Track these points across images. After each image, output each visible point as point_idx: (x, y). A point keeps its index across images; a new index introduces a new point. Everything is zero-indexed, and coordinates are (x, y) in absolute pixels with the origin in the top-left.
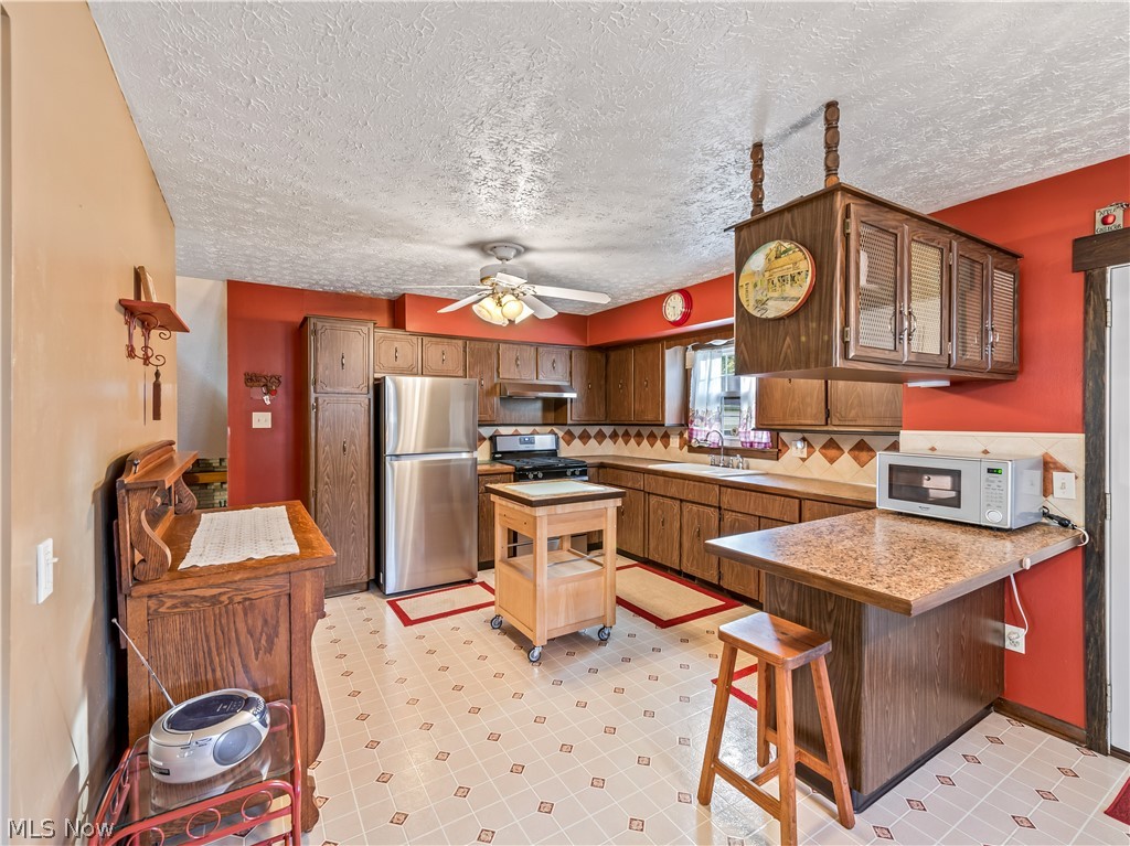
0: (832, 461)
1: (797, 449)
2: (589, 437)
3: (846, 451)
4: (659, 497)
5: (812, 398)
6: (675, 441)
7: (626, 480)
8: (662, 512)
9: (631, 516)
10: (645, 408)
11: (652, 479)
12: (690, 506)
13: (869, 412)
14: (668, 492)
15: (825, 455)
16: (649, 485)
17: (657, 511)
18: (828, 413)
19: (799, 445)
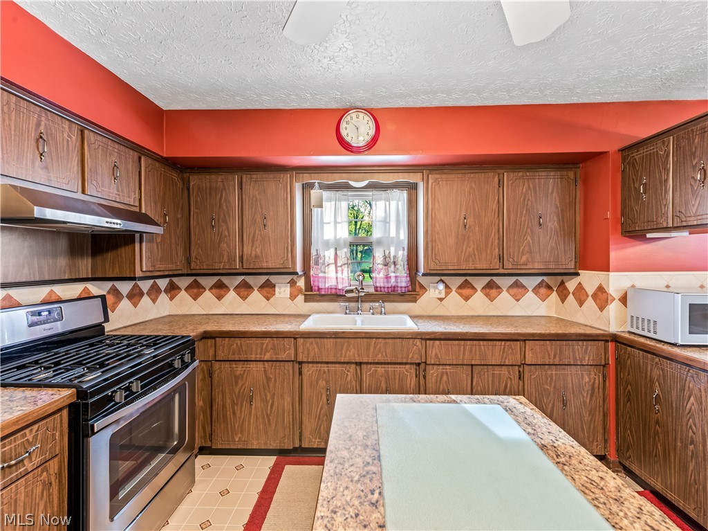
0: (467, 299)
1: (435, 291)
2: (141, 294)
3: (479, 290)
4: (319, 365)
5: (486, 246)
6: (283, 290)
7: (259, 351)
8: (326, 382)
9: (268, 398)
10: (262, 253)
11: (312, 343)
12: (373, 368)
13: (538, 257)
14: (341, 356)
15: (461, 295)
16: (306, 352)
17: (317, 382)
18: (501, 258)
19: (441, 287)
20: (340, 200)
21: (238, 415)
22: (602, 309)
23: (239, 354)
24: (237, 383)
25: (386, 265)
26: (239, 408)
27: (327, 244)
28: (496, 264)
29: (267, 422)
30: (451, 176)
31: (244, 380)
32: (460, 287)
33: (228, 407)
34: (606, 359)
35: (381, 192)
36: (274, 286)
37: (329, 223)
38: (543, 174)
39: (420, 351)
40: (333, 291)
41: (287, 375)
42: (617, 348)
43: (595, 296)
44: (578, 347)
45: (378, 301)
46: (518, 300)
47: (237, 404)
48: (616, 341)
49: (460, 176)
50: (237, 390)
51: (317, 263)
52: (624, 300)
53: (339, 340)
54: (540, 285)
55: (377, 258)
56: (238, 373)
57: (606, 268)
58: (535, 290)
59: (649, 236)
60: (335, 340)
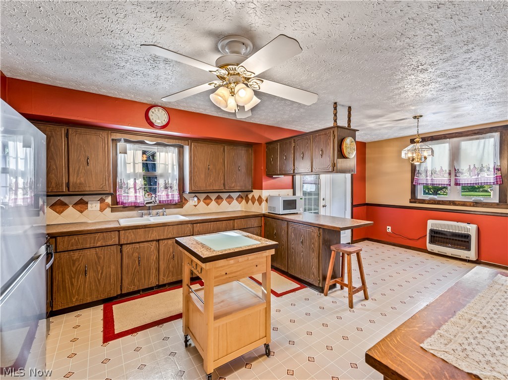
0: (208, 205)
1: (192, 201)
3: (213, 200)
4: (134, 245)
5: (218, 179)
6: (94, 206)
7: (92, 241)
8: (138, 254)
9: (99, 269)
10: (85, 181)
11: (130, 232)
12: (166, 242)
13: (238, 184)
14: (148, 237)
15: (205, 203)
16: (126, 238)
17: (132, 255)
18: (224, 185)
19: (196, 199)
20: (136, 150)
21: (75, 284)
22: (260, 205)
23: (77, 245)
24: (74, 264)
25: (166, 188)
26: (76, 280)
27: (129, 176)
28: (222, 187)
29: (98, 284)
30: (203, 145)
31: (80, 261)
32: (205, 199)
33: (67, 281)
34: (261, 224)
35: (163, 148)
36: (87, 203)
37: (130, 163)
38: (240, 148)
39: (190, 230)
40: (133, 204)
41: (113, 253)
42: (265, 219)
43: (258, 200)
44: (253, 220)
45: (162, 209)
46: (230, 204)
47: (75, 278)
48: (265, 217)
49: (206, 145)
50: (74, 269)
51: (121, 188)
52: (267, 201)
53: (147, 229)
54: (238, 197)
55: (160, 185)
56: (75, 258)
57: (261, 188)
58: (237, 199)
59: (274, 176)
60: (144, 229)
